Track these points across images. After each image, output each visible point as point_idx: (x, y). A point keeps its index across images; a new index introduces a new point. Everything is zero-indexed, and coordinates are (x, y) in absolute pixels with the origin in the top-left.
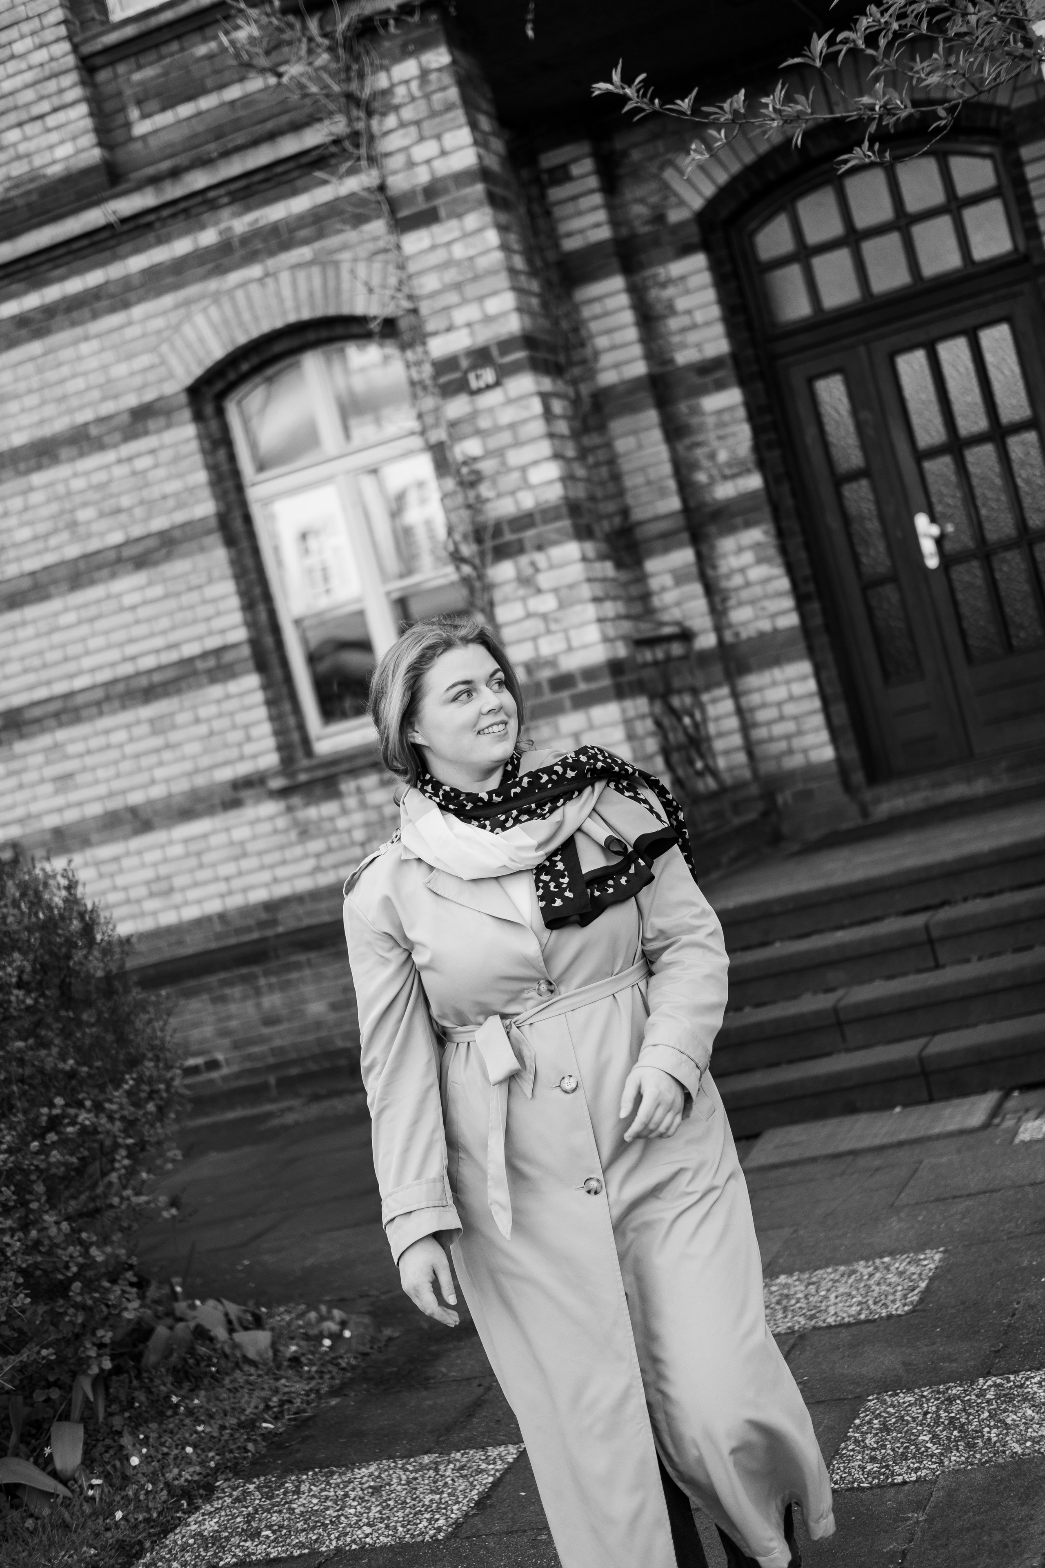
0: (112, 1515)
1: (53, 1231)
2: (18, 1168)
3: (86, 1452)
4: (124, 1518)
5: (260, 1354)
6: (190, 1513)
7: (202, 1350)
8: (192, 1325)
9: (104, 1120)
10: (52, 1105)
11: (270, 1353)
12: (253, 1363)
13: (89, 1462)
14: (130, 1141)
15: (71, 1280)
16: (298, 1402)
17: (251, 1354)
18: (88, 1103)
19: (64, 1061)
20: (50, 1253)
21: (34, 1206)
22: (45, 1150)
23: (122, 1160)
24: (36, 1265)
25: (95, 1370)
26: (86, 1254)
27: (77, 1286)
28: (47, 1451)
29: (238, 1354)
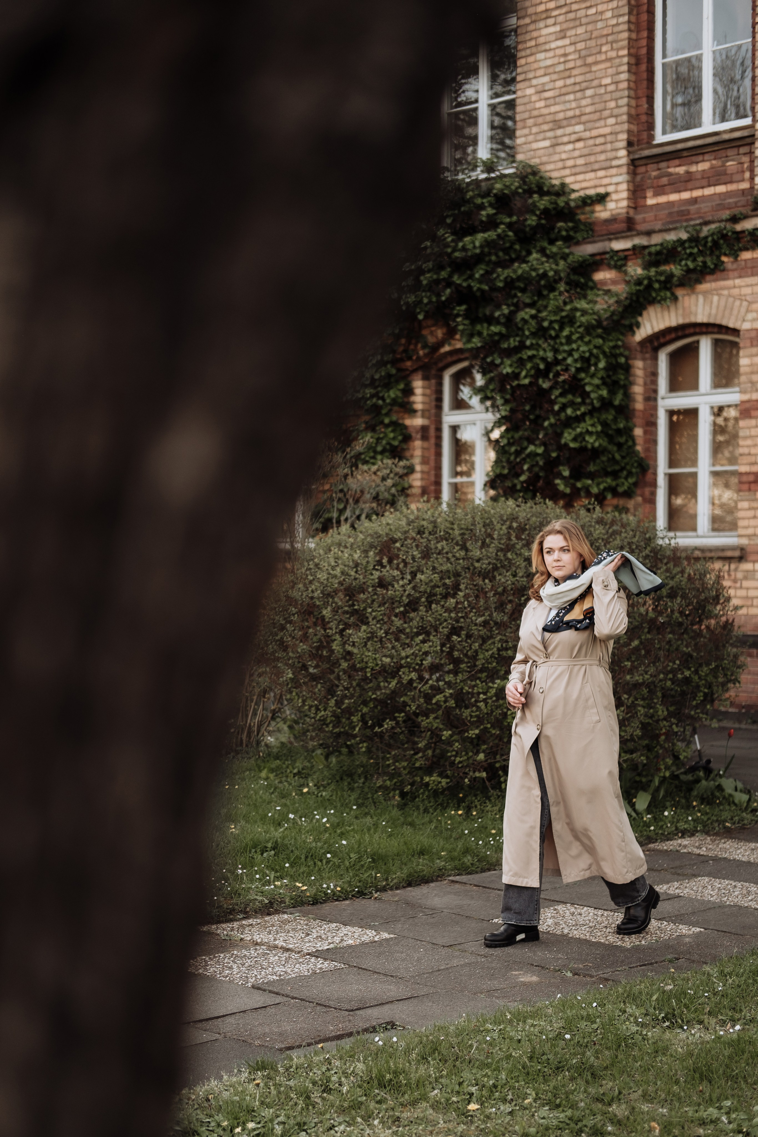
0: (650, 827)
1: (660, 713)
2: (653, 682)
3: (649, 806)
4: (654, 830)
5: (740, 802)
6: (680, 838)
7: (718, 794)
8: (717, 784)
9: (696, 677)
10: (674, 663)
11: (745, 804)
12: (735, 805)
13: (648, 811)
14: (706, 690)
15: (661, 735)
16: (746, 822)
17: (736, 801)
18: (693, 669)
19: (687, 648)
20: (657, 721)
21: (655, 701)
22: (665, 679)
23: (700, 696)
24: (648, 723)
25: (662, 774)
26: (671, 726)
27: (663, 737)
28: (634, 800)
29: (731, 799)
